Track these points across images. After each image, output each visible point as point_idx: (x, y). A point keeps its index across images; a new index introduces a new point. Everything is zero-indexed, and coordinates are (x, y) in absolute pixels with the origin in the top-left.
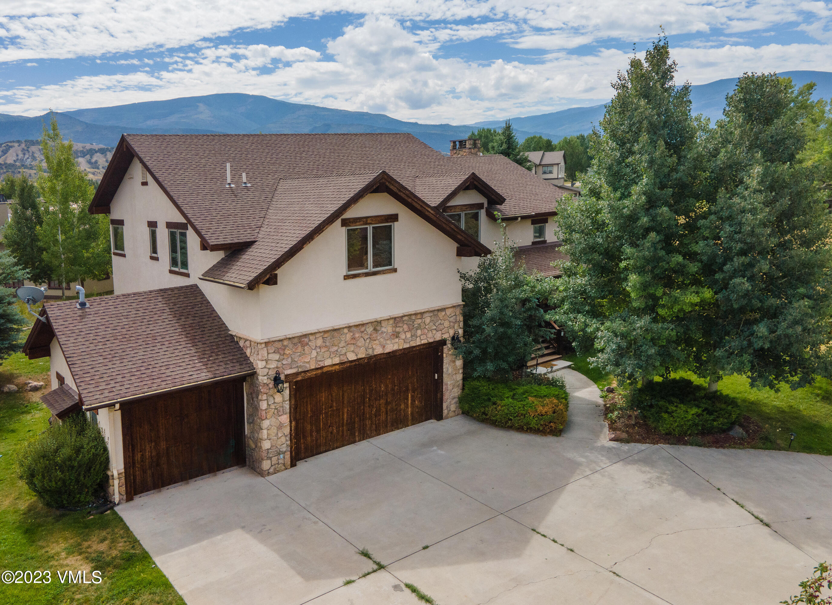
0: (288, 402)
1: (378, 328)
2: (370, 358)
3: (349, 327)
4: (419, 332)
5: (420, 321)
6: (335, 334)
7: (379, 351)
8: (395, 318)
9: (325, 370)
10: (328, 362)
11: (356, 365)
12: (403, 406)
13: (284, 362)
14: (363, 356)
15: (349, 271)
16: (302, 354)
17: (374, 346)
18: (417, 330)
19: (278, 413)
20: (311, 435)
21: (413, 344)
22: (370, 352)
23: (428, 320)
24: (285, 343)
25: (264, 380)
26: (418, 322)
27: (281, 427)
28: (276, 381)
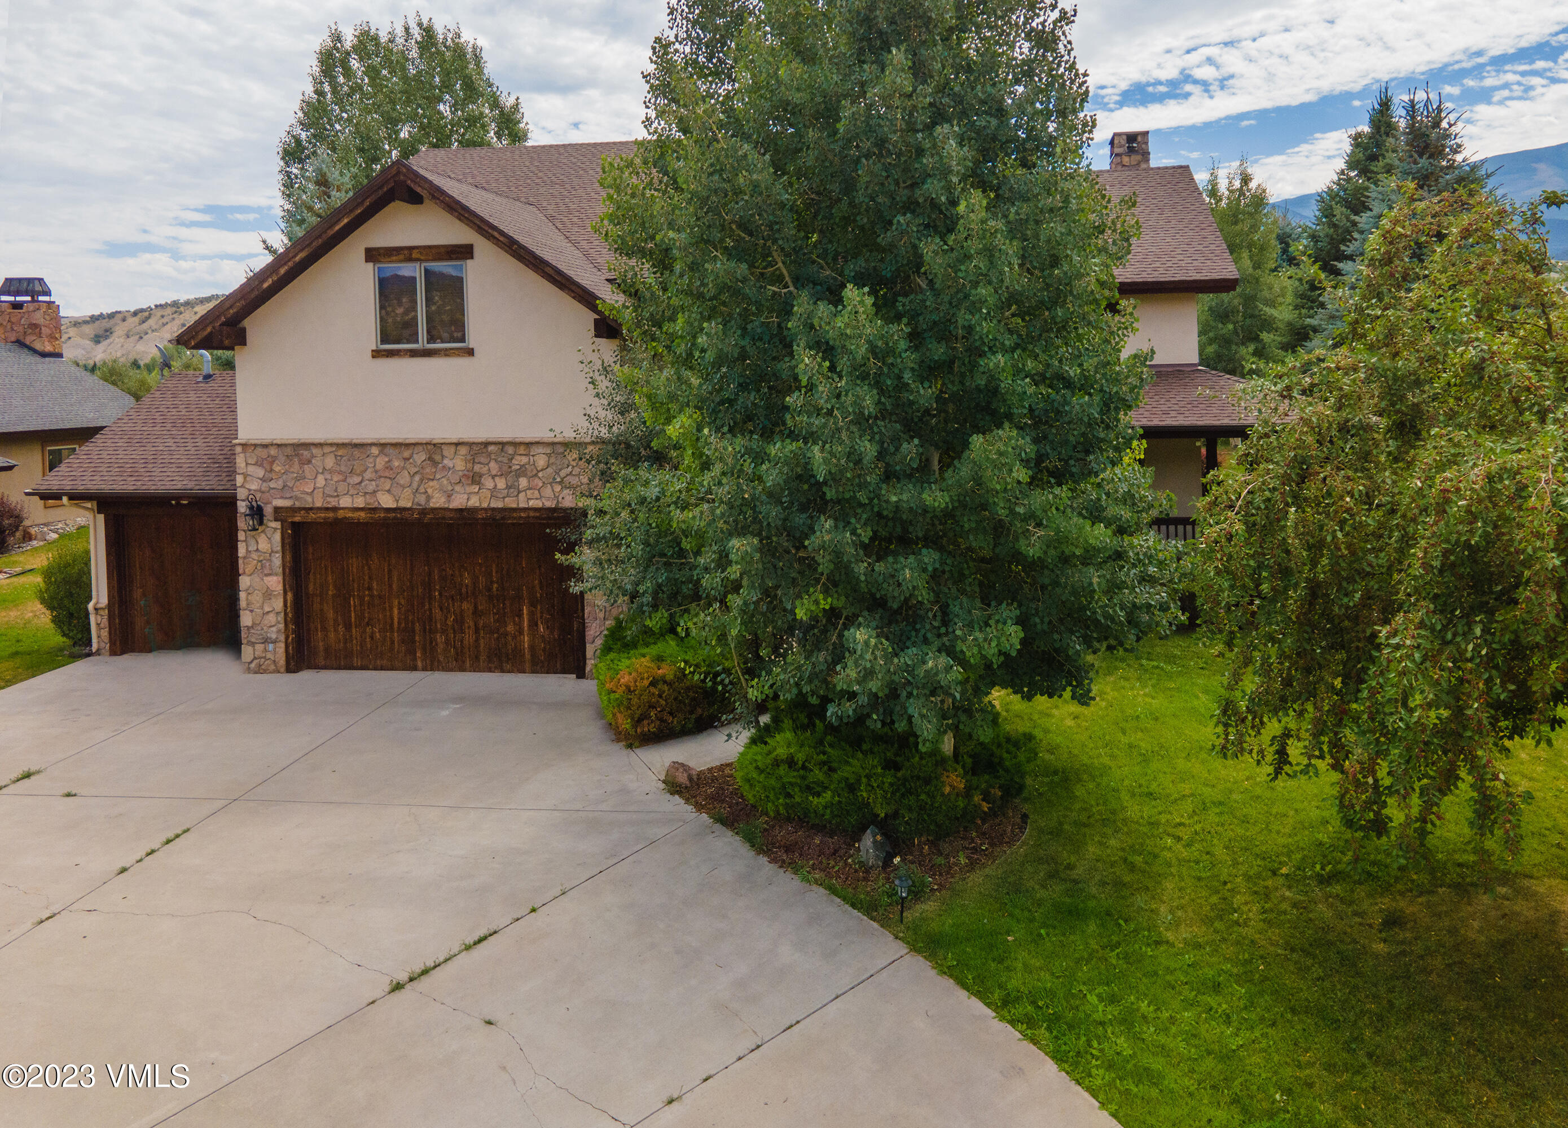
0: (279, 555)
1: (437, 458)
2: (424, 512)
3: (383, 446)
4: (523, 482)
5: (524, 460)
6: (356, 452)
7: (438, 501)
8: (470, 445)
9: (341, 514)
10: (345, 502)
11: (395, 518)
12: (510, 628)
13: (272, 484)
14: (409, 505)
15: (383, 342)
16: (301, 478)
17: (430, 491)
18: (518, 476)
19: (262, 569)
20: (336, 630)
21: (511, 503)
22: (421, 499)
23: (541, 462)
24: (273, 451)
25: (242, 507)
26: (521, 460)
27: (268, 595)
28: (257, 513)
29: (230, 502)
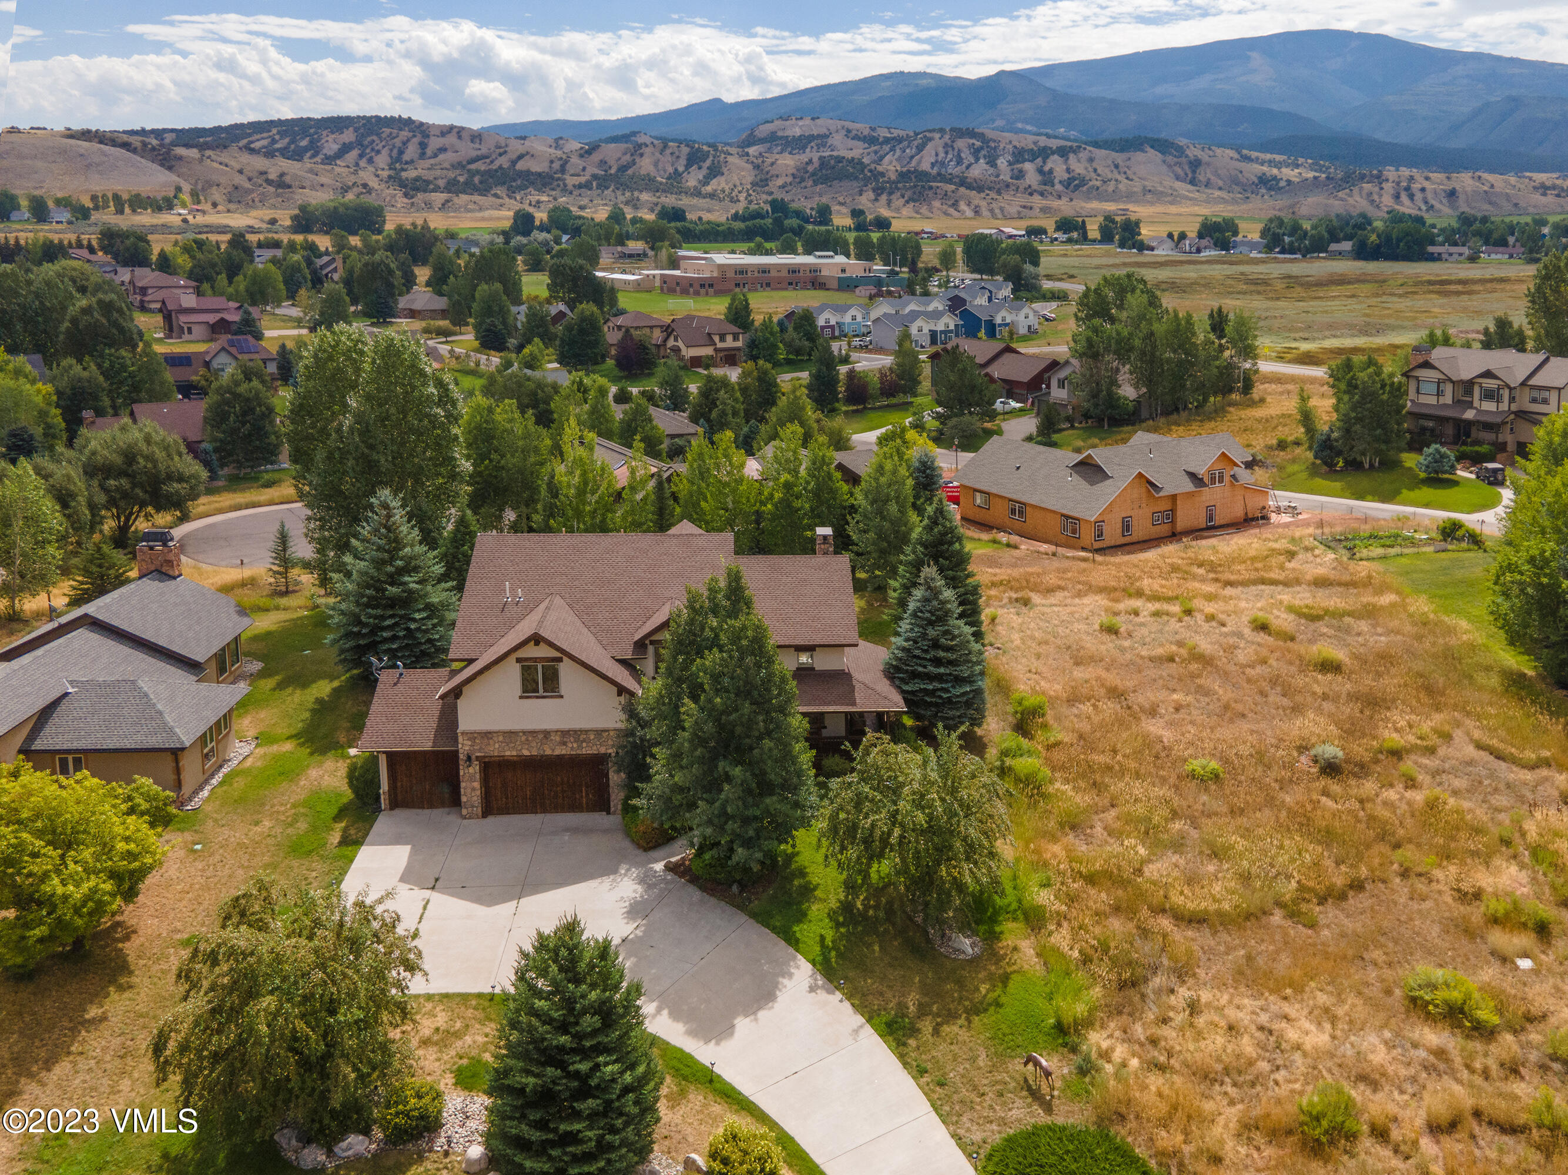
0: (478, 775)
1: (548, 736)
2: (542, 757)
3: (524, 732)
4: (585, 745)
5: (585, 737)
6: (512, 735)
7: (548, 752)
8: (562, 731)
9: (505, 758)
10: (508, 753)
11: (530, 759)
12: (577, 797)
13: (475, 748)
14: (536, 754)
15: (524, 693)
16: (488, 745)
17: (545, 749)
18: (583, 743)
19: (472, 779)
20: (501, 800)
21: (579, 753)
22: (541, 752)
23: (593, 737)
24: (475, 735)
25: (461, 756)
26: (583, 737)
27: (474, 789)
28: (469, 758)
29: (455, 754)
